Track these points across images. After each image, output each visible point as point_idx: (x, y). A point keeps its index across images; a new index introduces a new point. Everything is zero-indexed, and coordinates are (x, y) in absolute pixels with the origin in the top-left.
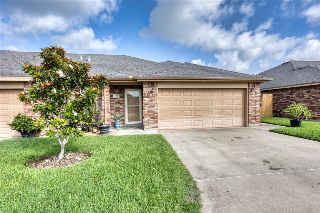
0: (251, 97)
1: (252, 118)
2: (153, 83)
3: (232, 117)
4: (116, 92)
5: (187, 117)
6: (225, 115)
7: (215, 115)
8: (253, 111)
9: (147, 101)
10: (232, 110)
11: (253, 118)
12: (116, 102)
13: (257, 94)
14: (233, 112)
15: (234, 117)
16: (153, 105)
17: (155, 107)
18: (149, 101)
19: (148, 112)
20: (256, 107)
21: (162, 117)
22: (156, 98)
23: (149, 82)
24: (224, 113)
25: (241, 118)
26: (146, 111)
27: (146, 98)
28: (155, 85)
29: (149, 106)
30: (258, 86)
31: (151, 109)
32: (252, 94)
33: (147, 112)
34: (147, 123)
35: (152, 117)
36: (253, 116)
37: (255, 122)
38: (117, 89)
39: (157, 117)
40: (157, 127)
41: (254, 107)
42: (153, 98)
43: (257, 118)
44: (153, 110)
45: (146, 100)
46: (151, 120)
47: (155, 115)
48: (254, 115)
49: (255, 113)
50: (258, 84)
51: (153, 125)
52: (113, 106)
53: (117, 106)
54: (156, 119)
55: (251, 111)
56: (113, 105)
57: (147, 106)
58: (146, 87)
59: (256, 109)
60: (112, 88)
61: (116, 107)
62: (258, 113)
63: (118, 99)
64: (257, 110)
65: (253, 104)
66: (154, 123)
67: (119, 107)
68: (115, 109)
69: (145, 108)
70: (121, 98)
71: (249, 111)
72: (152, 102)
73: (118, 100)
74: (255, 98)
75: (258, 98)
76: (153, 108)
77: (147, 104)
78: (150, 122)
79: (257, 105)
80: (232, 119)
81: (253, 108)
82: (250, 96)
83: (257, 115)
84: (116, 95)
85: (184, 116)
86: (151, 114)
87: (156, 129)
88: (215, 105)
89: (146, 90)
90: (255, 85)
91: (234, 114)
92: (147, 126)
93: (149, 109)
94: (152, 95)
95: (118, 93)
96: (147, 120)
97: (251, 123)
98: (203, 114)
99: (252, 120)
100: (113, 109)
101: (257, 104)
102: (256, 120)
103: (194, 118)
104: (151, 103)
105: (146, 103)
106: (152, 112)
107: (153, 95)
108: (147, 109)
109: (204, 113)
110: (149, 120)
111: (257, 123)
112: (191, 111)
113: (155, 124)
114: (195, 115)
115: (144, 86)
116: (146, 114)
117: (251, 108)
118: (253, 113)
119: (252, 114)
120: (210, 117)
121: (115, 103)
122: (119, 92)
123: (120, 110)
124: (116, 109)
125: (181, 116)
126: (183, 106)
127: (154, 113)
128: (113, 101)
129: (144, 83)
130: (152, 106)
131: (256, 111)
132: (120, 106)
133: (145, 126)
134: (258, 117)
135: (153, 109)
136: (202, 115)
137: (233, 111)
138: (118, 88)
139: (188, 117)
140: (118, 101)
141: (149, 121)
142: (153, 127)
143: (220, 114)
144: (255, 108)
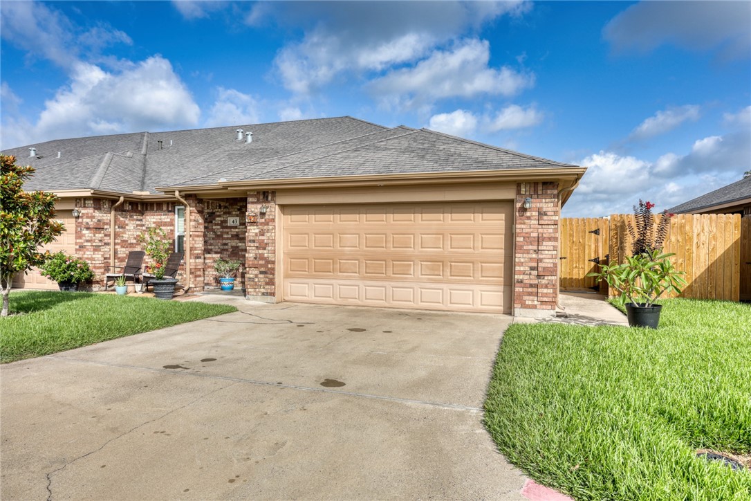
0: (523, 226)
1: (526, 290)
2: (265, 194)
3: (471, 283)
4: (234, 213)
5: (347, 276)
6: (451, 276)
7: (422, 275)
8: (532, 269)
9: (254, 234)
10: (473, 263)
11: (530, 290)
12: (233, 236)
13: (545, 218)
14: (473, 270)
15: (479, 283)
16: (266, 244)
17: (269, 249)
18: (256, 234)
19: (255, 258)
20: (541, 256)
21: (292, 272)
22: (271, 227)
23: (258, 192)
24: (448, 270)
25: (501, 288)
26: (251, 255)
27: (252, 227)
28: (270, 198)
29: (256, 245)
30: (549, 192)
31: (261, 251)
32: (529, 218)
33: (252, 258)
34: (252, 283)
35: (263, 269)
36: (531, 286)
37: (536, 303)
38: (235, 207)
39: (272, 271)
40: (273, 294)
41: (534, 256)
42: (265, 227)
43: (545, 291)
44: (266, 255)
45: (252, 231)
46: (260, 276)
47: (269, 266)
48: (536, 282)
49: (539, 276)
50: (551, 186)
51: (264, 288)
52: (226, 244)
53: (234, 244)
54: (271, 276)
55: (522, 268)
56: (227, 242)
57: (252, 244)
58: (253, 203)
59: (540, 265)
60: (227, 204)
61: (232, 247)
62: (550, 278)
63: (236, 227)
64: (544, 268)
65: (530, 247)
66: (267, 284)
67: (237, 247)
68: (231, 250)
69: (250, 248)
70: (241, 227)
71: (517, 268)
72: (263, 235)
73: (237, 230)
74: (540, 231)
75: (551, 231)
76: (265, 249)
77: (254, 241)
78: (259, 281)
79: (547, 252)
80: (473, 291)
81: (531, 259)
82: (521, 223)
83: (544, 282)
84: (234, 218)
85: (340, 272)
86: (261, 262)
87: (269, 298)
88: (422, 248)
89: (253, 209)
90: (540, 187)
91: (478, 275)
92: (252, 290)
93: (257, 252)
94: (263, 220)
95: (237, 216)
96: (251, 276)
97: (524, 306)
98: (388, 269)
99: (525, 298)
100: (227, 250)
101: (545, 248)
102: (542, 299)
103: (364, 278)
104: (261, 238)
105: (252, 238)
106: (262, 257)
107: (265, 220)
108: (253, 252)
109: (391, 269)
110: (256, 276)
111: (544, 307)
112: (357, 262)
113: (267, 287)
114: (366, 273)
115: (250, 200)
116: (251, 263)
117: (522, 260)
118: (530, 274)
119: (527, 277)
120: (406, 278)
121: (230, 236)
122: (239, 212)
123: (240, 253)
124: (233, 251)
125: (333, 272)
126: (339, 248)
127: (268, 262)
128: (227, 233)
129: (248, 193)
130: (264, 246)
131: (540, 269)
132: (240, 244)
133: (249, 290)
134: (546, 287)
135: (265, 251)
136: (384, 272)
137: (473, 267)
138: (236, 205)
139: (351, 276)
140: (235, 233)
141: (257, 280)
142: (263, 294)
143: (436, 273)
144: (539, 261)
